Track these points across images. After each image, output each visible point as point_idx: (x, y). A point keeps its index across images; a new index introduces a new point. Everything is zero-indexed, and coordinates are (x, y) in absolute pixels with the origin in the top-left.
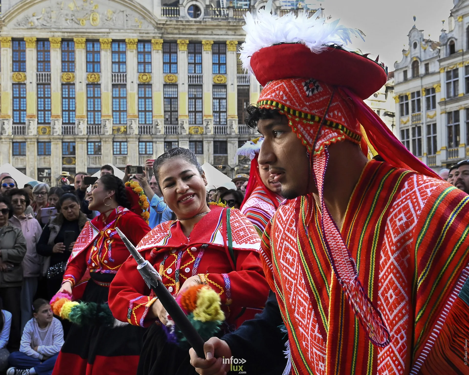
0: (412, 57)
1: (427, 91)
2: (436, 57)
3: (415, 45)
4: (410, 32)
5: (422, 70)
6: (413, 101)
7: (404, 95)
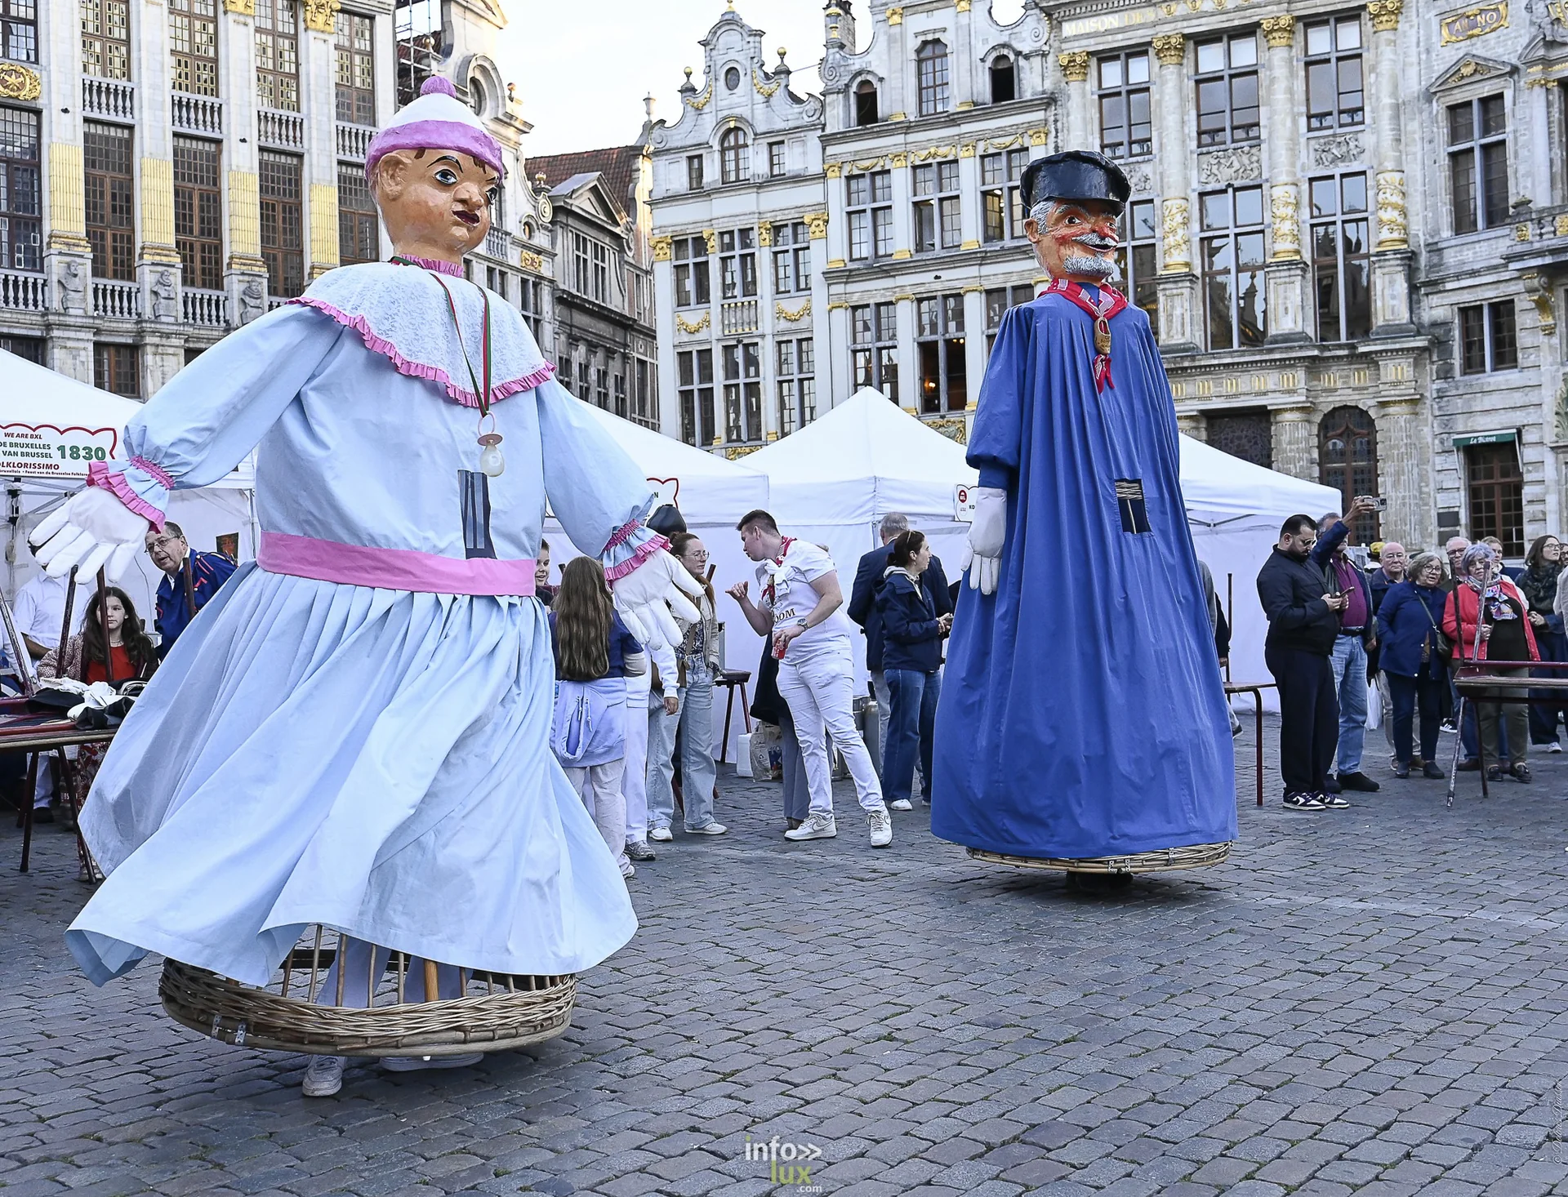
0: (722, 114)
1: (779, 230)
2: (809, 127)
3: (733, 77)
4: (713, 31)
5: (756, 162)
6: (724, 260)
7: (690, 237)
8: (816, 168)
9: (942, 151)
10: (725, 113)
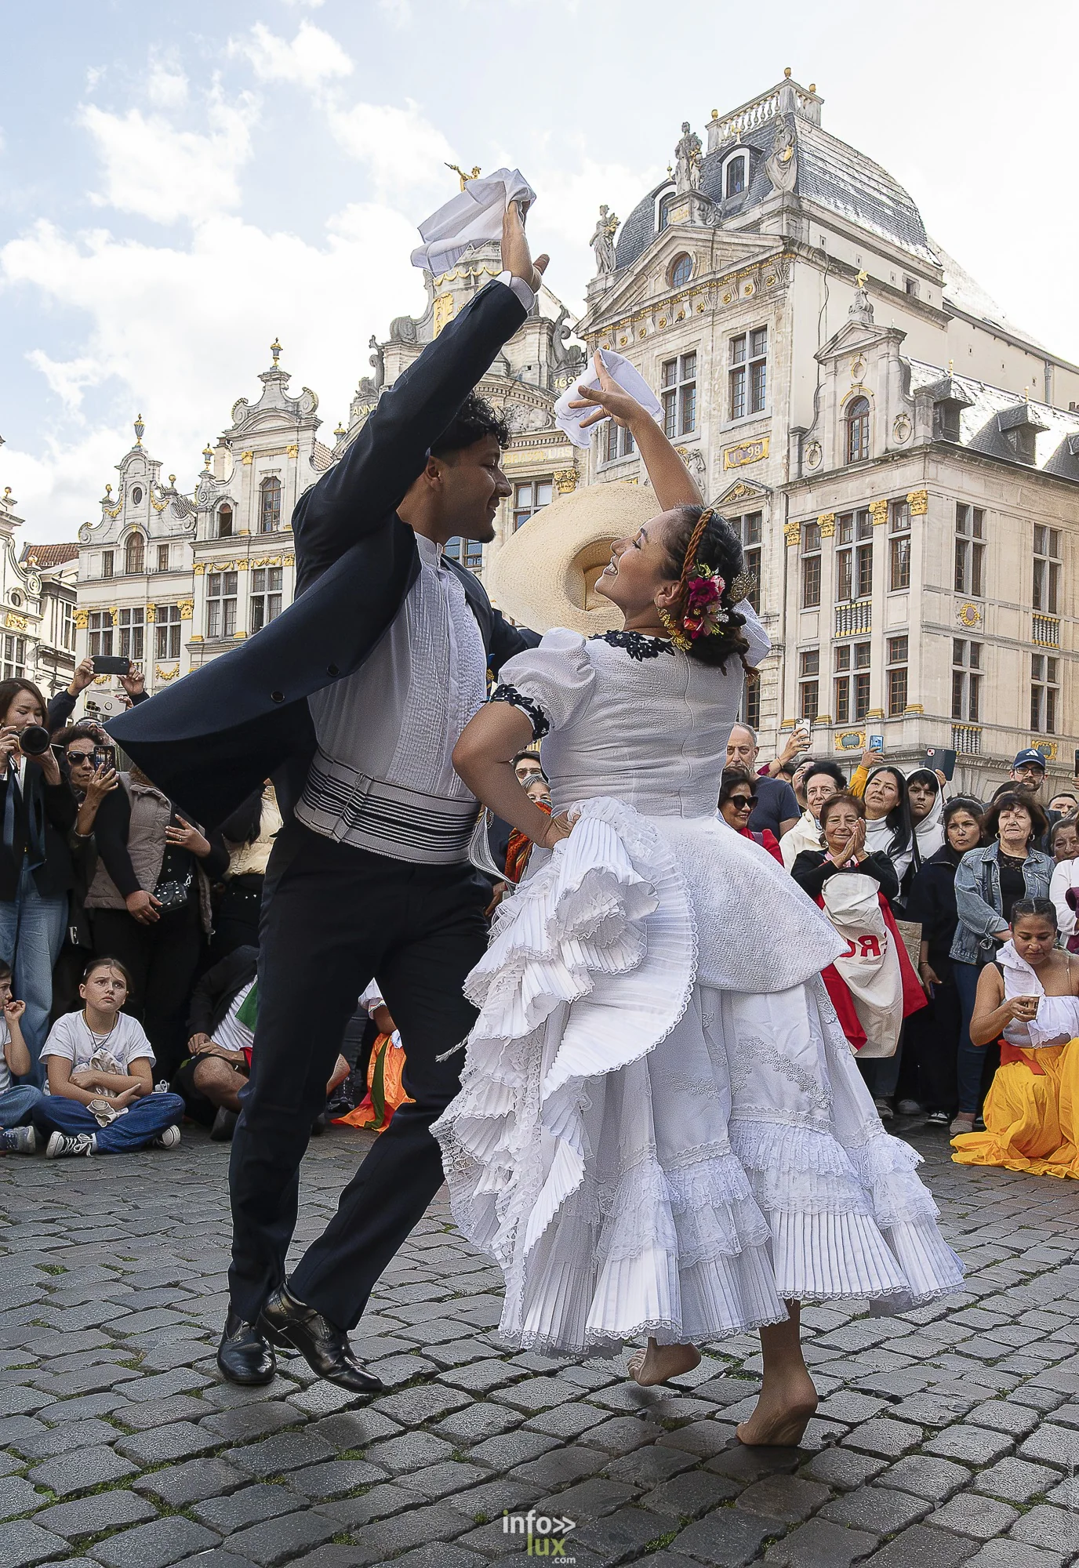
0: (127, 522)
1: (162, 612)
2: (186, 536)
3: (138, 495)
4: (126, 460)
5: (151, 560)
6: (122, 630)
7: (102, 612)
8: (188, 567)
9: (273, 560)
10: (131, 521)
